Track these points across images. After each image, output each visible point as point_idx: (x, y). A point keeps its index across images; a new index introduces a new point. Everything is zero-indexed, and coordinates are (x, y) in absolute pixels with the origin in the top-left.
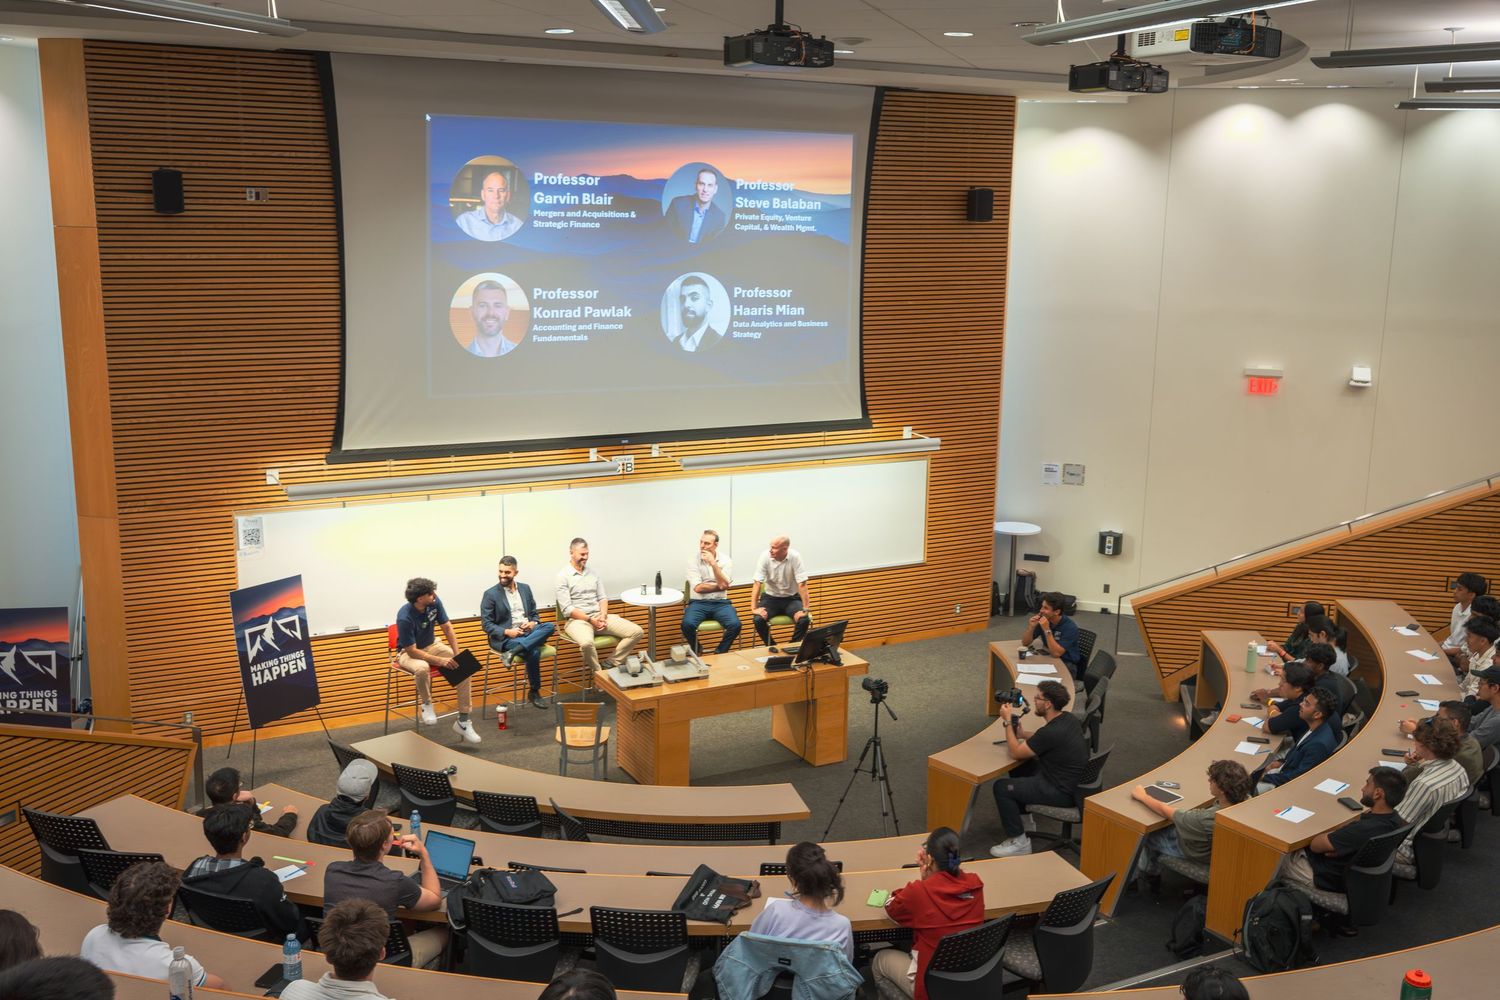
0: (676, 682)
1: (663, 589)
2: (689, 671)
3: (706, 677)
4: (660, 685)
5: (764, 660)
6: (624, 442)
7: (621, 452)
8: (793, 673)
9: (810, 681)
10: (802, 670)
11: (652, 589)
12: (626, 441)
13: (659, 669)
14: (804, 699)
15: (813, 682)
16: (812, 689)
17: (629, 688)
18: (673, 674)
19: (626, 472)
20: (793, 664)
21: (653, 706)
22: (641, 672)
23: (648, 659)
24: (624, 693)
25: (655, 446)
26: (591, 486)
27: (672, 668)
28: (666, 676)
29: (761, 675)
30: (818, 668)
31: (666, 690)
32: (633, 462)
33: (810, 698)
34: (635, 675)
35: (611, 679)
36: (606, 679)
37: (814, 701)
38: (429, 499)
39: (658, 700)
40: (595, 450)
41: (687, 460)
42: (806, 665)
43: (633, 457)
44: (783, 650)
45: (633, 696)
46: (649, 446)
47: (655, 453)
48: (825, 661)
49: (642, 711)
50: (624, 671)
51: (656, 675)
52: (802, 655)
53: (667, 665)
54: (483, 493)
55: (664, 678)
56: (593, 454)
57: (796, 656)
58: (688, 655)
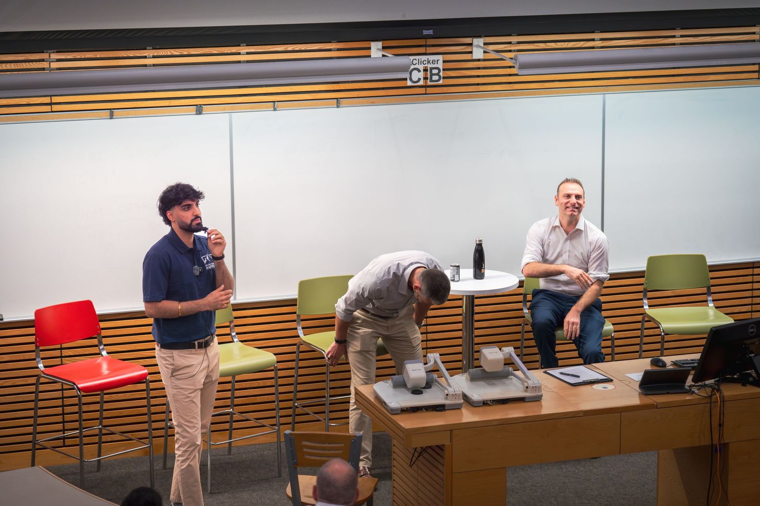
0: (485, 403)
1: (487, 272)
2: (511, 389)
3: (538, 399)
4: (457, 407)
5: (638, 377)
6: (425, 32)
7: (422, 50)
8: (688, 397)
9: (716, 411)
10: (704, 393)
11: (468, 272)
12: (430, 32)
13: (460, 383)
14: (706, 441)
15: (722, 414)
16: (721, 425)
17: (405, 411)
18: (480, 392)
19: (429, 83)
20: (689, 381)
21: (444, 440)
22: (429, 385)
23: (442, 367)
24: (394, 418)
25: (479, 42)
26: (373, 104)
27: (482, 383)
28: (469, 393)
29: (633, 398)
30: (731, 391)
31: (468, 416)
32: (440, 65)
33: (716, 442)
34: (417, 391)
35: (378, 398)
36: (372, 398)
37: (724, 447)
38: (111, 117)
39: (451, 430)
40: (379, 44)
41: (524, 58)
42: (710, 386)
43: (440, 58)
44: (675, 363)
45: (407, 423)
46: (468, 40)
47: (478, 53)
48: (744, 381)
49: (424, 450)
50: (401, 385)
51: (450, 391)
52: (702, 371)
53: (473, 379)
54: (199, 110)
55: (465, 396)
56: (376, 49)
57: (693, 372)
58: (509, 362)
